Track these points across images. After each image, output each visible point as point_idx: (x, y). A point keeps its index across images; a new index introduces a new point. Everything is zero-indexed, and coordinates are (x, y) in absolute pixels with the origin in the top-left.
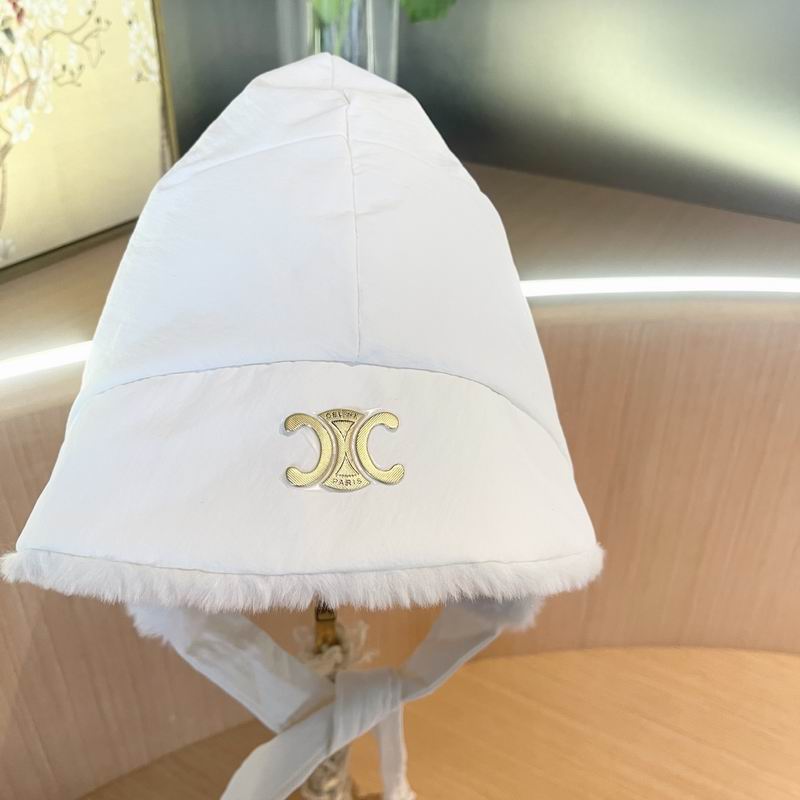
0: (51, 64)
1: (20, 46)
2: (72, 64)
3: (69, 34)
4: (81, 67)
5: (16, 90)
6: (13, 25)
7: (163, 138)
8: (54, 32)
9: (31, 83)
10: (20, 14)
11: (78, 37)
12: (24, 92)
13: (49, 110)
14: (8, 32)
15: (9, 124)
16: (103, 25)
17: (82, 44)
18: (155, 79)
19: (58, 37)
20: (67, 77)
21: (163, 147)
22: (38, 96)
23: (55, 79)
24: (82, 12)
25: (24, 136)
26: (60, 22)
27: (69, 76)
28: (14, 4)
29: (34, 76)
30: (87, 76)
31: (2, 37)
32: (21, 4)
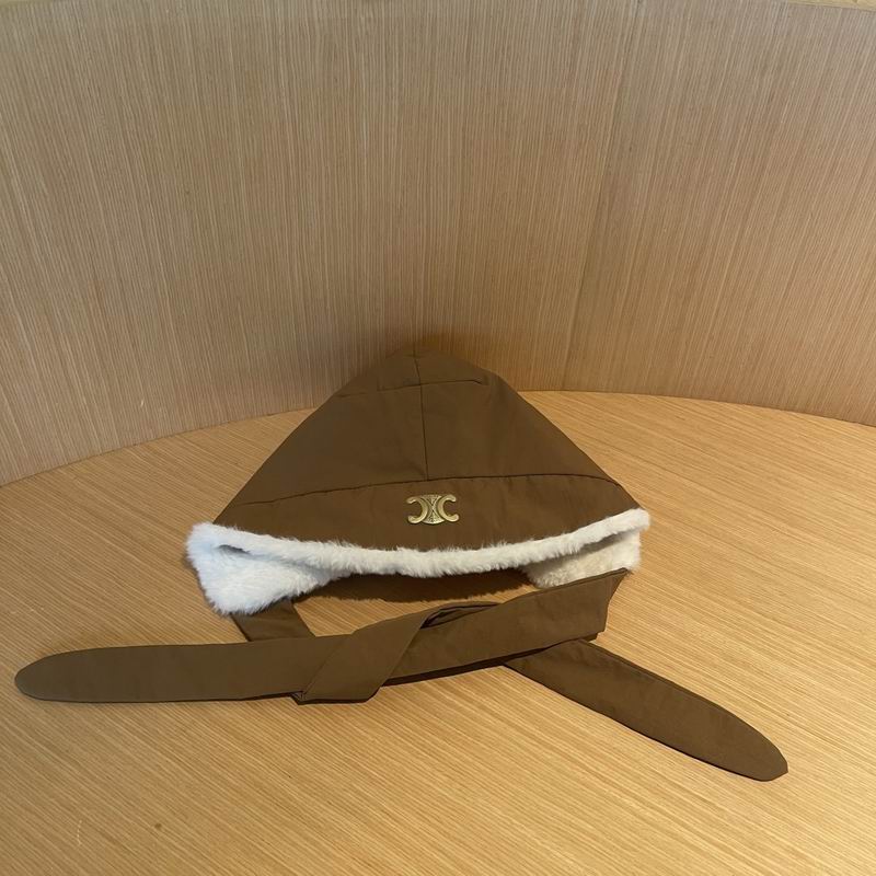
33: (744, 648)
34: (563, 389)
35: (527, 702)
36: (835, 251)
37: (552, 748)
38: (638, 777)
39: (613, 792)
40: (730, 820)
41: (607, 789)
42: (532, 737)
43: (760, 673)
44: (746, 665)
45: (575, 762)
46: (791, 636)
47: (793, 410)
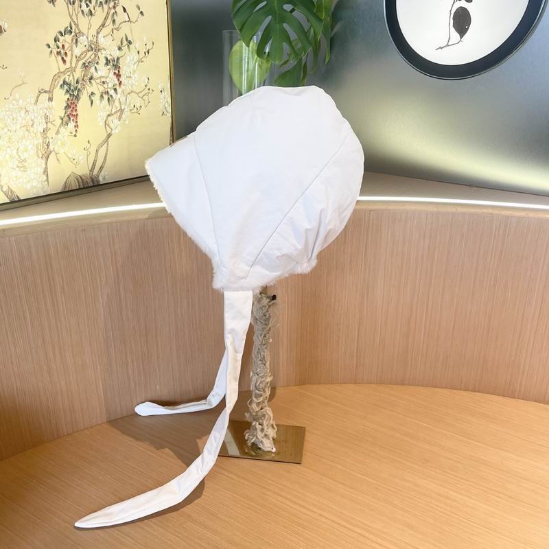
0: (130, 104)
1: (119, 96)
2: (138, 105)
3: (138, 93)
4: (141, 107)
5: (116, 112)
6: (117, 87)
8: (132, 92)
9: (122, 111)
10: (120, 83)
11: (141, 95)
12: (119, 114)
13: (127, 122)
14: (115, 90)
15: (112, 126)
16: (151, 91)
17: (142, 98)
18: (169, 115)
19: (133, 94)
21: (170, 143)
22: (124, 116)
24: (143, 85)
25: (117, 131)
26: (135, 89)
27: (136, 109)
28: (119, 80)
29: (123, 108)
30: (142, 111)
31: (113, 91)
32: (121, 79)
34: (355, 383)
37: (353, 531)
42: (345, 527)
45: (365, 537)
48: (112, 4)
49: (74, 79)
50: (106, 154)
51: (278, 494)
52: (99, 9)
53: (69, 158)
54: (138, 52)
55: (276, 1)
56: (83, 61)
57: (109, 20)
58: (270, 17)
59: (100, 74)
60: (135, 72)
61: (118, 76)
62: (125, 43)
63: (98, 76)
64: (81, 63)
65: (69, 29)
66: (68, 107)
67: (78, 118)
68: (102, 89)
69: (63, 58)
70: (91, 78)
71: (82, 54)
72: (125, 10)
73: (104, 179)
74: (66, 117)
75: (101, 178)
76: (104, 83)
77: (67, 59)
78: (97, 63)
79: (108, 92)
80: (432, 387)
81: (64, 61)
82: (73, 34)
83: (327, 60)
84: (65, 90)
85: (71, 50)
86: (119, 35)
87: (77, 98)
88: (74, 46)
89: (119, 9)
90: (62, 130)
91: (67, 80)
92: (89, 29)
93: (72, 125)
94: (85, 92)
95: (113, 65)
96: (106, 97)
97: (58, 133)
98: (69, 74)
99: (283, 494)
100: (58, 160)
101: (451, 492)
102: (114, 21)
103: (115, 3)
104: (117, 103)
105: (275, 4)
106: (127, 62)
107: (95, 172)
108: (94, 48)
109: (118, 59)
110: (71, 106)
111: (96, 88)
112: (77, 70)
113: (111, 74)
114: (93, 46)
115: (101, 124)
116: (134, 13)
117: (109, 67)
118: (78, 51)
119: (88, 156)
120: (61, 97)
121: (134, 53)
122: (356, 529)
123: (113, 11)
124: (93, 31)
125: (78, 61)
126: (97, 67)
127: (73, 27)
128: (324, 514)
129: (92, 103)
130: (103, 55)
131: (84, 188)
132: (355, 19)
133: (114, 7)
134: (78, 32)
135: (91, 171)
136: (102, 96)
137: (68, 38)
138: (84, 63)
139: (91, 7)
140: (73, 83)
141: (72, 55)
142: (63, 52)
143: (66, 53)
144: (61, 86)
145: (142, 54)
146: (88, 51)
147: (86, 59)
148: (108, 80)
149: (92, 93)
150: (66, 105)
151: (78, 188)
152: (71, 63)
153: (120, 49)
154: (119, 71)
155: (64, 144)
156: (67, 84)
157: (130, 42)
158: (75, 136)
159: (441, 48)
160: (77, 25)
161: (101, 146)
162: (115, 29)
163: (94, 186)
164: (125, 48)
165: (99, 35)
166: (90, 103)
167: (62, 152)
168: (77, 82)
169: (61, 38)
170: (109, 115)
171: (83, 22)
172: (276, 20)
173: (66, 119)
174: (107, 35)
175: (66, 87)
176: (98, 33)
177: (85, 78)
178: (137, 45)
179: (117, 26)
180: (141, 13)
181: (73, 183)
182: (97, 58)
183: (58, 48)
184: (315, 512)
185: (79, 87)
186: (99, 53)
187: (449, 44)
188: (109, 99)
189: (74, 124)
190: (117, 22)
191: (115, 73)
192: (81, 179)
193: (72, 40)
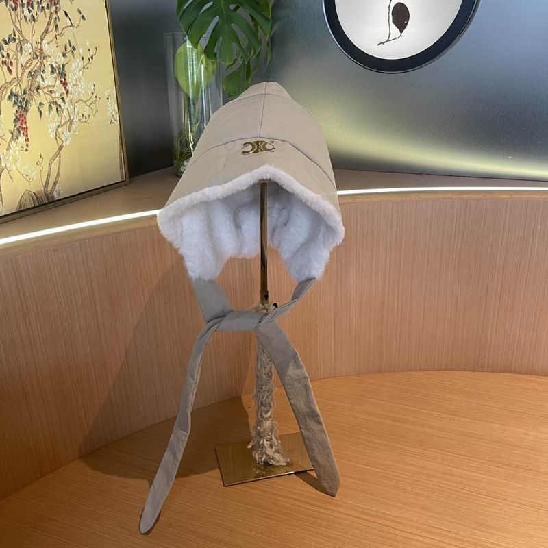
0: (78, 114)
1: (67, 104)
2: (86, 114)
3: (85, 102)
4: (89, 115)
5: (65, 123)
6: (65, 96)
7: (120, 149)
8: (79, 100)
9: (71, 121)
10: (67, 92)
11: (88, 103)
12: (68, 124)
13: (77, 133)
14: (63, 99)
15: (63, 137)
16: (98, 99)
17: (90, 106)
18: (117, 123)
19: (81, 102)
20: (84, 120)
21: (120, 153)
22: (73, 126)
23: (80, 120)
24: (90, 93)
25: (68, 144)
26: (82, 97)
27: (85, 119)
28: (65, 88)
29: (72, 118)
30: (91, 120)
31: (61, 101)
32: (67, 88)
33: (450, 468)
35: (359, 507)
36: (439, 294)
37: (376, 523)
38: (418, 527)
39: (409, 535)
40: (464, 536)
41: (405, 535)
43: (460, 477)
44: (452, 475)
45: (387, 526)
46: (468, 460)
47: (441, 370)
48: (53, 9)
49: (21, 90)
50: (59, 167)
51: (291, 498)
52: (41, 14)
53: (22, 175)
54: (83, 58)
55: (222, 2)
56: (29, 70)
57: (52, 26)
58: (218, 17)
59: (46, 83)
60: (80, 79)
61: (65, 84)
62: (69, 49)
63: (45, 85)
64: (27, 72)
65: (13, 36)
66: (17, 120)
67: (28, 131)
68: (49, 99)
69: (8, 68)
70: (38, 88)
71: (27, 63)
72: (67, 15)
73: (59, 194)
74: (16, 131)
75: (55, 194)
76: (51, 92)
77: (13, 69)
78: (44, 71)
79: (55, 103)
80: (408, 371)
81: (10, 71)
82: (17, 41)
83: (269, 59)
84: (12, 102)
85: (17, 58)
86: (63, 41)
87: (26, 109)
88: (19, 54)
89: (61, 14)
90: (13, 144)
91: (14, 91)
92: (33, 35)
93: (22, 139)
94: (33, 103)
95: (59, 72)
96: (54, 107)
97: (8, 148)
98: (15, 84)
99: (296, 497)
100: (11, 178)
101: (454, 469)
102: (57, 26)
103: (56, 8)
104: (66, 114)
105: (222, 4)
106: (72, 69)
107: (49, 188)
108: (39, 55)
109: (63, 66)
110: (20, 118)
111: (43, 98)
112: (23, 80)
113: (58, 83)
114: (38, 54)
115: (52, 136)
116: (75, 17)
117: (55, 75)
118: (22, 60)
119: (41, 171)
120: (9, 109)
121: (79, 60)
122: (376, 520)
123: (55, 16)
124: (37, 38)
125: (24, 70)
126: (44, 75)
127: (17, 34)
128: (341, 510)
129: (41, 114)
130: (49, 63)
131: (39, 206)
132: (295, 18)
133: (56, 12)
134: (21, 39)
135: (45, 187)
136: (50, 106)
137: (13, 46)
138: (30, 72)
139: (34, 12)
140: (21, 94)
141: (18, 64)
142: (8, 61)
143: (11, 63)
144: (9, 97)
145: (86, 60)
146: (34, 59)
147: (31, 67)
148: (55, 89)
149: (41, 104)
150: (14, 118)
151: (33, 206)
152: (17, 73)
153: (64, 55)
154: (65, 79)
155: (15, 161)
156: (15, 95)
157: (74, 48)
158: (27, 150)
159: (383, 43)
160: (21, 32)
161: (53, 159)
162: (59, 35)
163: (49, 203)
164: (69, 55)
165: (44, 42)
166: (39, 114)
167: (14, 169)
168: (25, 93)
169: (6, 47)
170: (59, 127)
171: (27, 28)
172: (223, 20)
173: (16, 133)
174: (51, 41)
175: (14, 99)
176: (42, 40)
177: (33, 88)
178: (80, 50)
179: (60, 32)
180: (83, 17)
181: (28, 201)
182: (43, 66)
183: (3, 57)
184: (333, 511)
185: (27, 97)
186: (45, 61)
187: (390, 39)
188: (57, 109)
189: (24, 138)
190: (60, 27)
191: (61, 81)
192: (36, 196)
193: (17, 48)
